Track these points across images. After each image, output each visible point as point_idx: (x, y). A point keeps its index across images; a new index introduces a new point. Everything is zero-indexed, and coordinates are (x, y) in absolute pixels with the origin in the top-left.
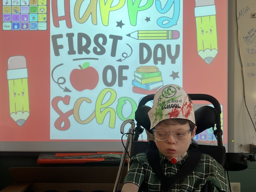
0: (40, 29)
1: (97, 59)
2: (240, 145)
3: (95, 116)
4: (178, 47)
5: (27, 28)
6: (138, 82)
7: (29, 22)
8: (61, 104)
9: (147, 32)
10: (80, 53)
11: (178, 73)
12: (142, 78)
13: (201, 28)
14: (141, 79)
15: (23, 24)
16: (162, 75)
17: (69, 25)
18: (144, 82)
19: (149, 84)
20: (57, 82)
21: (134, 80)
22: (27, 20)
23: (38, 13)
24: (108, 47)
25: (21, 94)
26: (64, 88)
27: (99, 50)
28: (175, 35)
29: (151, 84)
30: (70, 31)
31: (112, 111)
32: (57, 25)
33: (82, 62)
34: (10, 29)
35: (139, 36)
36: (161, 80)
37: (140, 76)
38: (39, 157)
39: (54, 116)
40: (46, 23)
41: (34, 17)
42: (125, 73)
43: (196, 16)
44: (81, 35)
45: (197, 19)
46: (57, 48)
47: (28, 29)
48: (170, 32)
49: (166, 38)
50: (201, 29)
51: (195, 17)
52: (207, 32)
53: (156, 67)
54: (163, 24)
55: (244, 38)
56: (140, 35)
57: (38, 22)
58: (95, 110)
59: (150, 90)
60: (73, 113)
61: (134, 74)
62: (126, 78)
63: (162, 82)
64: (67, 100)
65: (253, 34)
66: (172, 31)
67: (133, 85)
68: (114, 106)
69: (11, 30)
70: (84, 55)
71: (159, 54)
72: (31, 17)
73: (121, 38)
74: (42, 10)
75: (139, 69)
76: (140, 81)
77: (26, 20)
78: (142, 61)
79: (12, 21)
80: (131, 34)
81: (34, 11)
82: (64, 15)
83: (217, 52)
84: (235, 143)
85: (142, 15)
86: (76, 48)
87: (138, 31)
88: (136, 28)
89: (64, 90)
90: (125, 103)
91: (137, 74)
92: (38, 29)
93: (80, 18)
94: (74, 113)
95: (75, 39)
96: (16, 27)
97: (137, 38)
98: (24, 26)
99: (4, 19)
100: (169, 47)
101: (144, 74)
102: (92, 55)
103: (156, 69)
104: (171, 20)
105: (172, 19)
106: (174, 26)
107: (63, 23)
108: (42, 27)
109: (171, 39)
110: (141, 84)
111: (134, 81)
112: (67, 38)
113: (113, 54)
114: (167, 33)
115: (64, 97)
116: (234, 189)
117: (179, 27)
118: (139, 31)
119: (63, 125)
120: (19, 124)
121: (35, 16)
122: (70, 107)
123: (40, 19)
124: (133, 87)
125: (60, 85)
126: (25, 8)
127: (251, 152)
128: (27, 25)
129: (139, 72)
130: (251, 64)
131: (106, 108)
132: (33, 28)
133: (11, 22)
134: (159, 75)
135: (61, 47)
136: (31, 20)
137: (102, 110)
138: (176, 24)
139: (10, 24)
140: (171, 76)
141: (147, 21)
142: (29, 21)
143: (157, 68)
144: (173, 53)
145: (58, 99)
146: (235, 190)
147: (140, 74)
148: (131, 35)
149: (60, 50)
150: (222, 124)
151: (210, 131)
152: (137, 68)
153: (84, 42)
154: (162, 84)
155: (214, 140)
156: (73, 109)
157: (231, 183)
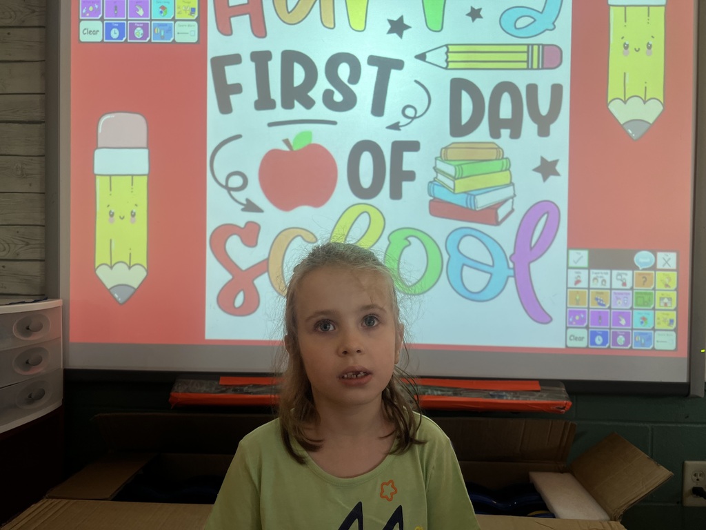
0: (180, 39)
1: (334, 123)
4: (556, 90)
5: (145, 36)
6: (444, 186)
7: (151, 20)
8: (234, 246)
9: (471, 48)
10: (288, 105)
11: (555, 162)
12: (457, 177)
13: (623, 38)
14: (454, 179)
15: (133, 27)
16: (511, 169)
17: (259, 29)
18: (461, 185)
19: (474, 193)
20: (224, 183)
21: (434, 180)
22: (145, 15)
24: (364, 89)
25: (128, 216)
26: (245, 202)
27: (338, 97)
28: (550, 56)
29: (480, 192)
30: (261, 45)
32: (226, 29)
33: (291, 132)
34: (98, 38)
35: (449, 59)
36: (508, 181)
37: (450, 169)
38: (176, 388)
39: (216, 276)
40: (195, 24)
41: (163, 8)
42: (410, 161)
43: (611, 2)
44: (290, 58)
45: (612, 10)
46: (226, 92)
47: (148, 39)
48: (536, 48)
49: (524, 65)
50: (623, 41)
51: (609, 7)
52: (637, 51)
53: (496, 147)
54: (516, 28)
56: (452, 57)
57: (174, 19)
59: (477, 209)
60: (267, 270)
61: (434, 165)
62: (411, 176)
63: (511, 188)
64: (250, 235)
66: (541, 47)
67: (431, 196)
69: (102, 41)
70: (299, 111)
71: (506, 111)
72: (155, 5)
73: (399, 64)
75: (449, 151)
76: (450, 183)
77: (143, 16)
78: (458, 129)
79: (105, 18)
80: (427, 54)
83: (660, 108)
86: (276, 92)
87: (447, 46)
88: (441, 38)
89: (243, 207)
90: (407, 243)
91: (441, 166)
92: (174, 40)
93: (290, 10)
94: (270, 270)
95: (275, 68)
96: (115, 33)
97: (444, 65)
98: (136, 31)
99: (84, 11)
100: (532, 89)
101: (461, 165)
102: (320, 110)
103: (495, 151)
104: (539, 14)
105: (541, 13)
106: (547, 32)
107: (241, 24)
108: (186, 33)
109: (538, 69)
110: (454, 193)
111: (433, 183)
112: (253, 65)
113: (378, 108)
114: (528, 52)
115: (242, 225)
116: (695, 478)
117: (562, 37)
118: (450, 47)
119: (239, 300)
120: (116, 296)
121: (166, 5)
122: (259, 253)
123: (179, 13)
124: (431, 201)
125: (232, 193)
128: (145, 27)
129: (447, 160)
132: (163, 38)
133: (102, 19)
134: (504, 168)
135: (237, 89)
136: (155, 14)
138: (552, 27)
139: (98, 26)
140: (536, 170)
141: (473, 20)
142: (149, 18)
143: (499, 148)
144: (544, 107)
145: (226, 230)
146: (698, 480)
147: (451, 165)
148: (429, 57)
149: (234, 99)
150: (674, 305)
151: (642, 323)
152: (443, 146)
153: (299, 75)
154: (511, 194)
155: (651, 347)
156: (266, 261)
157: (688, 463)
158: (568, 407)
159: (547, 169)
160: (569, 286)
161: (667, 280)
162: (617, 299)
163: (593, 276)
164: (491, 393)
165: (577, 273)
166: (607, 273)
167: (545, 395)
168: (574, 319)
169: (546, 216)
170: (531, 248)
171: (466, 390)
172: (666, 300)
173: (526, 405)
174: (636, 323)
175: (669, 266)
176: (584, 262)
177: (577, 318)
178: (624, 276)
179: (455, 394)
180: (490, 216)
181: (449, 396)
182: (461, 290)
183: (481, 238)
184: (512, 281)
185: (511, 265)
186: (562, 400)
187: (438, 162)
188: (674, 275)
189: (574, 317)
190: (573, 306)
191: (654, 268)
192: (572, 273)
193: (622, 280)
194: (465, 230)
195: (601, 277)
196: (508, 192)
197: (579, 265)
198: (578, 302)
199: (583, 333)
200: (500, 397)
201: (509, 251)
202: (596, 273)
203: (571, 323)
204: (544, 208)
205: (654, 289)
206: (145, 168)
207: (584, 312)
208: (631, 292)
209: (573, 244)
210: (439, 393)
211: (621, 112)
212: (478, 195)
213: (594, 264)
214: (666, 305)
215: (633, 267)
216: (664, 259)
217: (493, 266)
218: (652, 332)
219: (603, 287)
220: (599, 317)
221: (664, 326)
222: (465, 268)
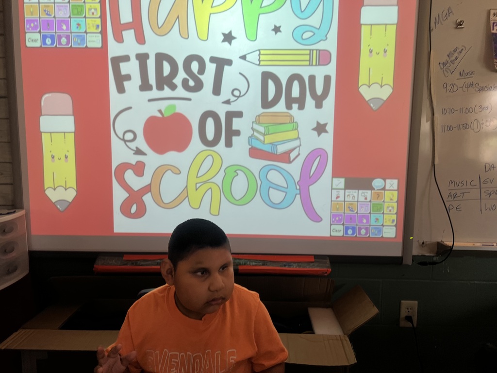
0: (90, 45)
1: (189, 99)
2: (422, 242)
3: (186, 195)
4: (327, 79)
5: (68, 43)
6: (257, 139)
7: (71, 33)
8: (129, 176)
9: (275, 52)
10: (160, 88)
11: (325, 125)
13: (369, 46)
14: (264, 135)
15: (60, 37)
16: (298, 129)
17: (141, 39)
18: (268, 139)
19: (276, 144)
20: (122, 137)
22: (67, 29)
23: (85, 17)
24: (208, 78)
25: (63, 158)
27: (192, 83)
28: (323, 58)
29: (280, 143)
30: (142, 49)
31: (215, 188)
32: (119, 39)
33: (163, 105)
34: (38, 44)
36: (297, 137)
37: (261, 129)
38: (97, 262)
39: (119, 195)
40: (100, 35)
41: (79, 25)
42: (236, 123)
43: (362, 22)
44: (161, 57)
45: (363, 27)
46: (121, 79)
47: (70, 45)
48: (315, 52)
49: (307, 63)
50: (369, 48)
51: (361, 25)
52: (378, 54)
53: (289, 115)
54: (303, 39)
55: (439, 64)
57: (86, 32)
58: (187, 186)
59: (278, 154)
60: (150, 191)
61: (252, 126)
62: (237, 133)
63: (299, 140)
64: (139, 169)
65: (456, 58)
66: (318, 51)
67: (250, 145)
68: (218, 179)
69: (41, 47)
70: (167, 92)
71: (296, 92)
72: (74, 23)
73: (229, 62)
74: (93, 10)
75: (261, 118)
76: (261, 138)
78: (266, 103)
79: (42, 31)
80: (247, 56)
81: (79, 13)
82: (130, 20)
83: (390, 91)
84: (414, 240)
85: (267, 22)
86: (152, 80)
87: (259, 50)
88: (256, 45)
89: (134, 152)
90: (236, 174)
91: (256, 127)
92: (87, 46)
93: (159, 26)
94: (152, 190)
95: (151, 64)
97: (258, 63)
98: (62, 40)
99: (28, 26)
100: (312, 78)
101: (268, 126)
102: (180, 92)
103: (289, 117)
105: (318, 29)
106: (322, 41)
107: (129, 35)
108: (94, 41)
109: (316, 65)
110: (264, 144)
111: (251, 137)
112: (137, 62)
113: (217, 90)
114: (310, 54)
115: (134, 163)
116: (407, 311)
117: (331, 44)
118: (261, 51)
119: (134, 209)
120: (59, 207)
121: (80, 23)
122: (145, 180)
123: (89, 28)
124: (250, 149)
125: (127, 143)
126: (62, 6)
127: (438, 254)
128: (68, 37)
129: (260, 123)
130: (448, 111)
131: (205, 182)
132: (79, 44)
133: (40, 32)
134: (294, 129)
135: (128, 77)
136: (74, 28)
137: (198, 185)
138: (325, 38)
139: (37, 36)
140: (314, 129)
141: (276, 33)
142: (70, 31)
143: (291, 116)
144: (319, 90)
145: (124, 167)
146: (409, 311)
147: (262, 126)
148: (248, 58)
149: (126, 83)
150: (395, 211)
151: (376, 221)
152: (258, 114)
153: (167, 69)
154: (298, 144)
155: (381, 236)
156: (150, 185)
157: (402, 301)
158: (328, 272)
159: (320, 129)
160: (332, 200)
161: (391, 196)
162: (362, 207)
163: (347, 194)
164: (284, 263)
165: (337, 192)
166: (355, 192)
167: (316, 265)
168: (335, 219)
169: (319, 157)
170: (310, 177)
171: (270, 261)
172: (390, 208)
173: (304, 271)
174: (373, 222)
175: (393, 187)
176: (342, 185)
177: (337, 219)
178: (366, 194)
179: (263, 265)
180: (285, 157)
181: (259, 266)
182: (268, 202)
183: (280, 171)
184: (298, 197)
185: (298, 187)
186: (325, 268)
187: (254, 125)
188: (396, 193)
189: (335, 218)
190: (335, 212)
191: (384, 189)
192: (335, 193)
193: (364, 196)
194: (270, 166)
195: (352, 194)
196: (297, 143)
197: (338, 187)
198: (338, 209)
199: (341, 228)
200: (290, 266)
201: (297, 179)
202: (349, 192)
203: (333, 222)
204: (318, 153)
205: (384, 201)
206: (72, 128)
207: (341, 215)
208: (370, 203)
209: (335, 175)
210: (254, 263)
211: (367, 93)
212: (278, 145)
213: (348, 186)
214: (390, 211)
215: (372, 188)
216: (390, 183)
217: (287, 188)
218: (382, 227)
219: (353, 200)
220: (351, 218)
221: (389, 223)
222: (271, 189)
